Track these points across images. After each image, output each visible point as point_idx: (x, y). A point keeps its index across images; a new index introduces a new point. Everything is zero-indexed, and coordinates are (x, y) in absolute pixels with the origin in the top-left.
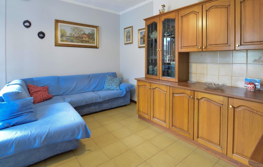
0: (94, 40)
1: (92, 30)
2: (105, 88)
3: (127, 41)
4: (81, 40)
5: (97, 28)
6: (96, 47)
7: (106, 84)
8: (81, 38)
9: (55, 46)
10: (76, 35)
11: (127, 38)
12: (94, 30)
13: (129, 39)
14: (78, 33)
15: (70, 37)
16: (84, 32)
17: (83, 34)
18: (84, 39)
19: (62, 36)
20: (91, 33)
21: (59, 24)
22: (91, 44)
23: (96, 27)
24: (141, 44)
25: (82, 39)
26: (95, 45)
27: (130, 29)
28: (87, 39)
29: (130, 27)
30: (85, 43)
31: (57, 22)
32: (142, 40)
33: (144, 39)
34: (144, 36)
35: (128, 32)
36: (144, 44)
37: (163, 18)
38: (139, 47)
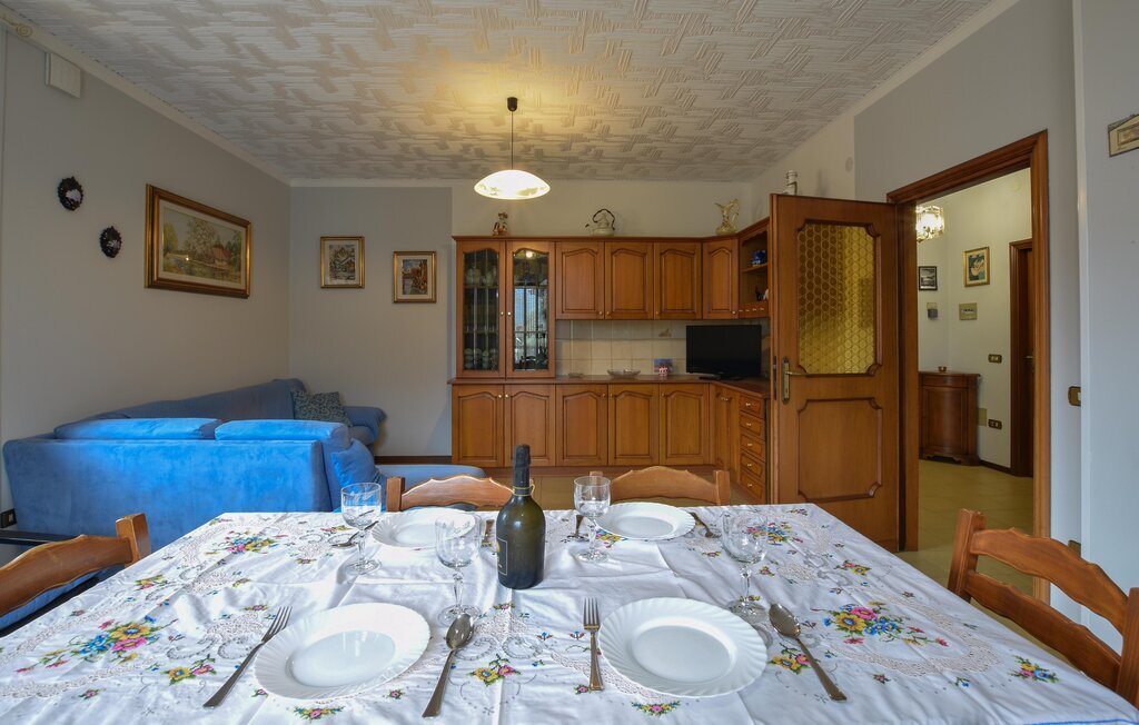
1: (235, 231)
3: (336, 278)
4: (212, 266)
5: (246, 227)
6: (242, 294)
8: (210, 258)
9: (150, 286)
10: (199, 251)
12: (238, 234)
14: (205, 243)
15: (186, 253)
16: (218, 238)
17: (216, 247)
18: (217, 262)
19: (167, 250)
20: (233, 242)
21: (162, 204)
22: (233, 281)
23: (245, 224)
24: (404, 293)
25: (214, 262)
26: (241, 286)
27: (356, 243)
28: (224, 265)
29: (356, 239)
30: (221, 279)
31: (155, 195)
32: (407, 281)
33: (416, 282)
34: (418, 272)
35: (342, 251)
36: (419, 293)
37: (516, 246)
38: (398, 302)
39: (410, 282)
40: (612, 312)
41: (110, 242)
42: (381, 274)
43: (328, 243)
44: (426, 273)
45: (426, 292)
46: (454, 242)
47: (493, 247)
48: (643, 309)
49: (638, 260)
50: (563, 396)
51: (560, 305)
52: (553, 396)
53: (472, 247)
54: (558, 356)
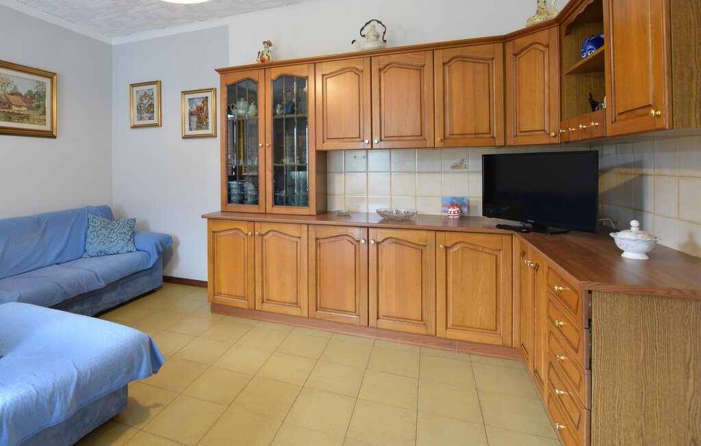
0: (44, 113)
1: (39, 82)
2: (92, 252)
3: (141, 119)
4: (6, 111)
5: (51, 78)
6: (50, 135)
7: (92, 239)
8: (4, 104)
11: (139, 111)
12: (43, 84)
13: (149, 115)
16: (15, 86)
17: (12, 94)
18: (14, 107)
20: (34, 91)
22: (34, 123)
23: (50, 76)
24: (190, 129)
25: (9, 108)
26: (47, 128)
27: (154, 87)
28: (24, 110)
29: (155, 83)
30: (19, 122)
32: (192, 118)
33: (199, 118)
34: (200, 109)
35: (146, 95)
36: (201, 128)
37: (275, 73)
38: (185, 137)
39: (195, 119)
40: (381, 140)
42: (174, 111)
43: (135, 89)
44: (207, 109)
45: (207, 128)
46: (218, 75)
47: (253, 75)
48: (421, 136)
49: (414, 74)
50: (316, 239)
51: (321, 134)
52: (304, 237)
53: (233, 78)
54: (330, 191)
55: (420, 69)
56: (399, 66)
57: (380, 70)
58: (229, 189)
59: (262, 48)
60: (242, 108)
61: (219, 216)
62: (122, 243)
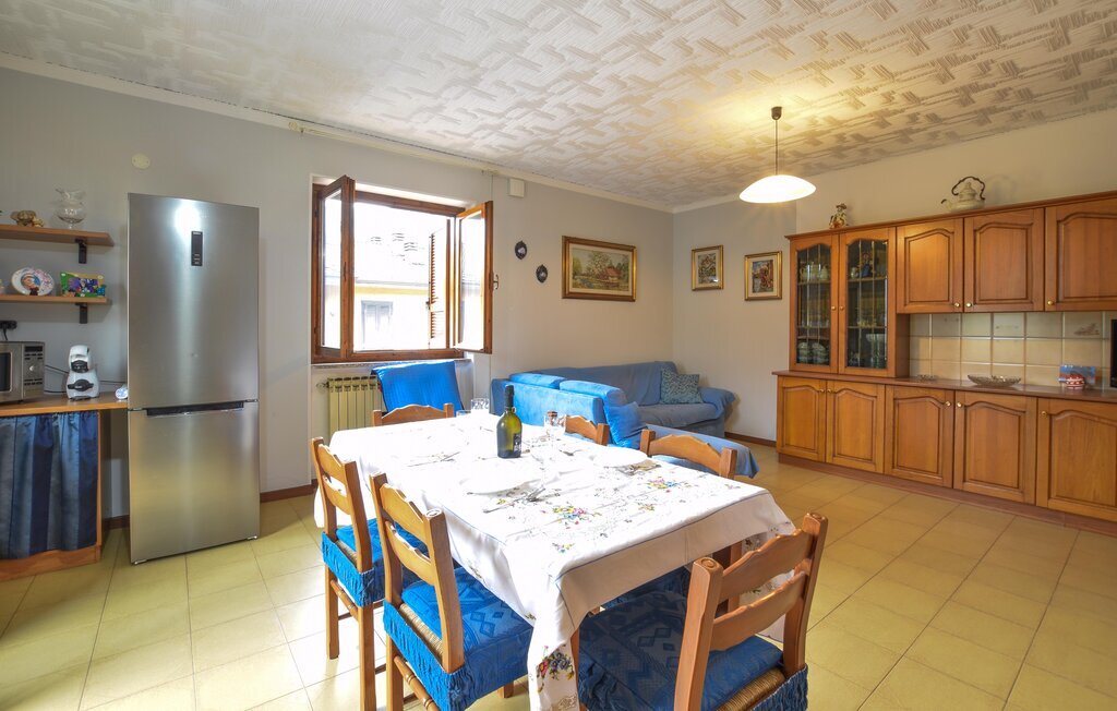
0: (628, 281)
1: (624, 255)
3: (702, 282)
4: (605, 281)
5: (632, 251)
6: (631, 299)
8: (605, 276)
9: (564, 297)
10: (597, 272)
12: (626, 257)
13: (710, 278)
14: (601, 266)
15: (588, 275)
16: (610, 261)
17: (609, 268)
18: (610, 278)
19: (575, 274)
20: (622, 263)
21: (572, 246)
22: (622, 290)
23: (631, 249)
24: (754, 292)
25: (607, 278)
26: (629, 293)
27: (716, 252)
28: (615, 280)
29: (718, 247)
30: (611, 290)
31: (567, 241)
32: (756, 281)
33: (764, 280)
34: (765, 272)
35: (707, 260)
36: (765, 291)
37: (850, 238)
38: (748, 299)
39: (759, 282)
40: (975, 304)
41: (542, 273)
42: (736, 274)
43: (697, 254)
44: (772, 273)
45: (772, 290)
47: (826, 241)
48: (1026, 299)
49: (1019, 236)
50: (894, 399)
51: (903, 297)
52: (881, 396)
53: (805, 244)
54: (913, 354)
55: (1026, 229)
56: (999, 225)
57: (975, 231)
58: (798, 350)
59: (835, 212)
60: (810, 273)
61: (788, 373)
62: (691, 395)
